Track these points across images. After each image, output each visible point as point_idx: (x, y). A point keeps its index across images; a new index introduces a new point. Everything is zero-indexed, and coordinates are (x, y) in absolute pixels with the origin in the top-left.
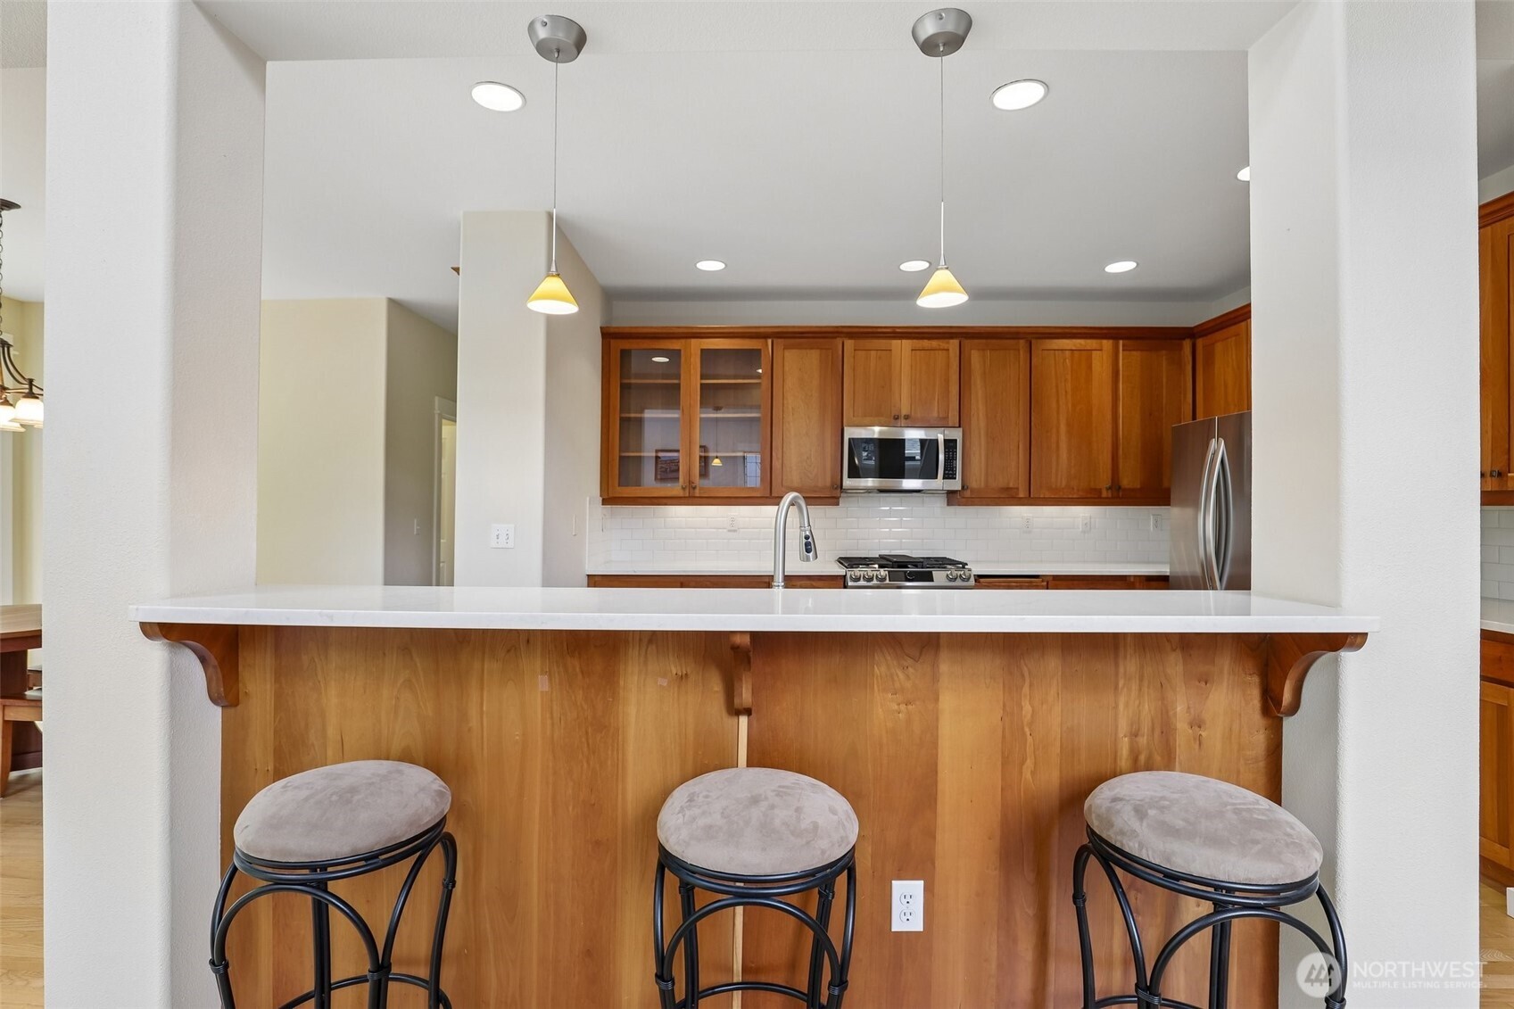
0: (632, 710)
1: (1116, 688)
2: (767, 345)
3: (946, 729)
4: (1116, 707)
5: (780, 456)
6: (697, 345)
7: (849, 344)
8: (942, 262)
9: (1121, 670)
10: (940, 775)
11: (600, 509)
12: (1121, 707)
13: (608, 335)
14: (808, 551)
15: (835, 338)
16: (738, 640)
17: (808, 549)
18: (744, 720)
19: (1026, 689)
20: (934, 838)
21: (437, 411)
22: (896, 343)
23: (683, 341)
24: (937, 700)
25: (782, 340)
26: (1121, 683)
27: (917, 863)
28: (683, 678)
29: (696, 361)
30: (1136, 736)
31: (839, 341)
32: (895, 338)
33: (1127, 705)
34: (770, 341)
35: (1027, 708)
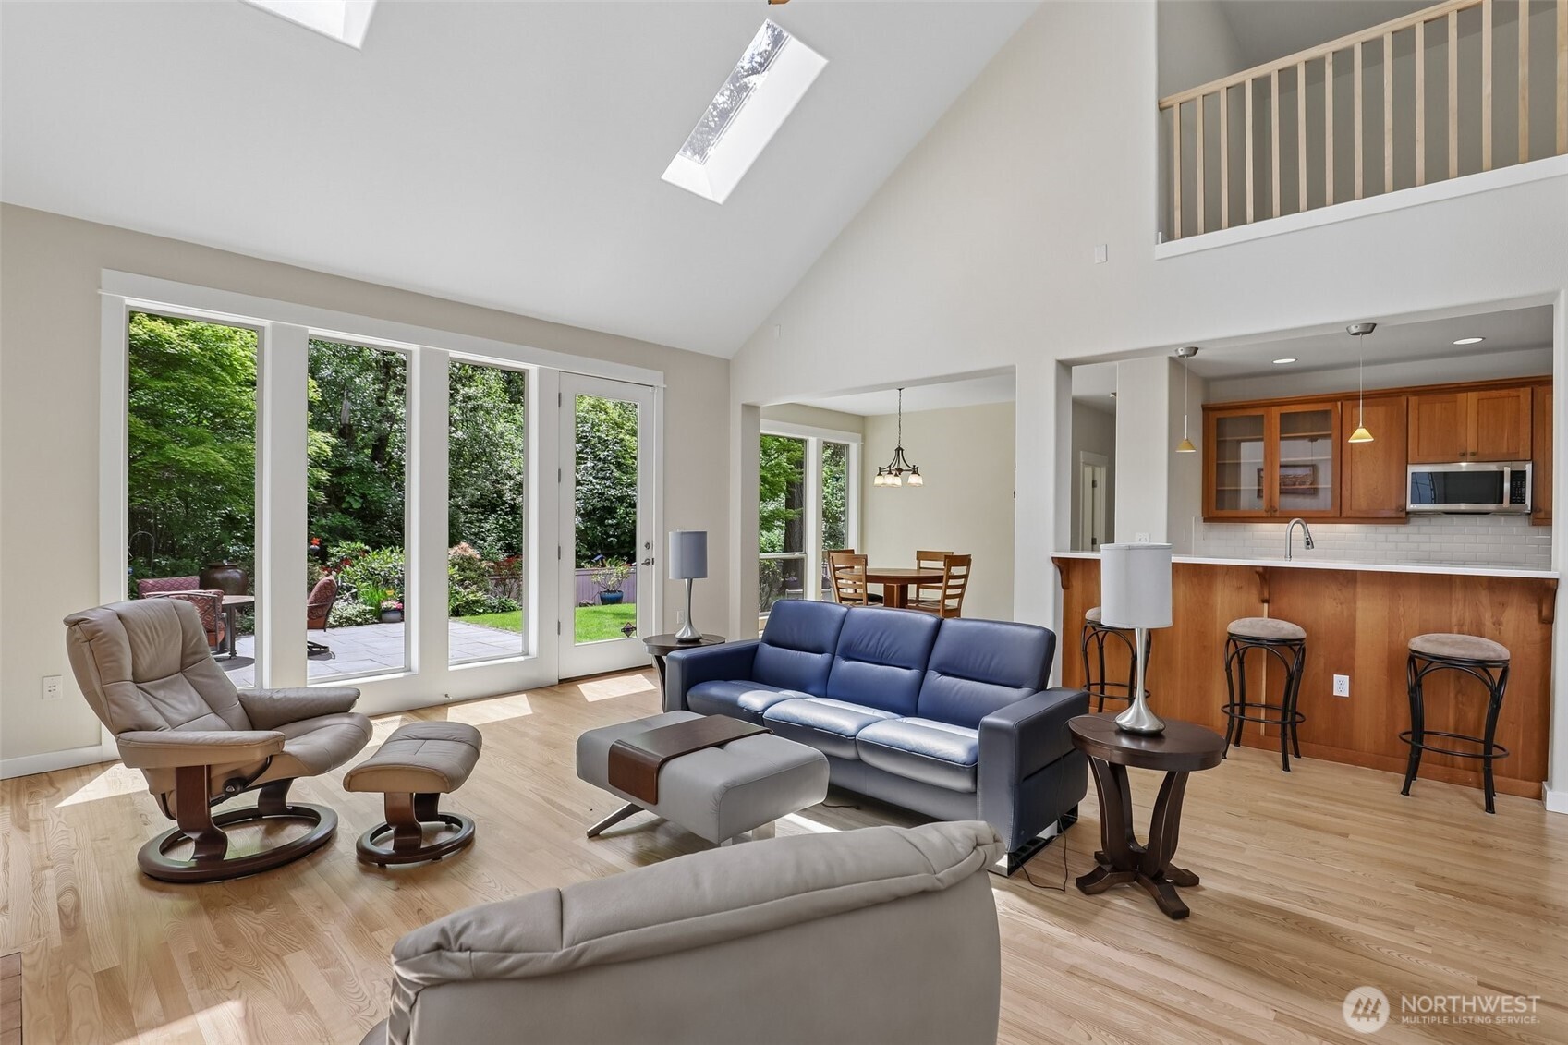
0: (1219, 599)
1: (1450, 604)
2: (1337, 407)
3: (1360, 615)
4: (1450, 612)
5: (1349, 487)
6: (1276, 411)
7: (1413, 400)
8: (1361, 425)
9: (1453, 596)
10: (1357, 634)
11: (1202, 525)
12: (1453, 613)
13: (1207, 409)
14: (1308, 544)
15: (1400, 396)
16: (1258, 569)
17: (1308, 543)
18: (1266, 605)
19: (1401, 602)
20: (1354, 659)
21: (1082, 461)
22: (1461, 396)
23: (1265, 409)
24: (1355, 603)
25: (1350, 402)
26: (1453, 603)
27: (1347, 669)
28: (1240, 588)
29: (1277, 421)
30: (1462, 626)
31: (1404, 399)
32: (1459, 392)
33: (1456, 612)
34: (1339, 403)
35: (1401, 609)
